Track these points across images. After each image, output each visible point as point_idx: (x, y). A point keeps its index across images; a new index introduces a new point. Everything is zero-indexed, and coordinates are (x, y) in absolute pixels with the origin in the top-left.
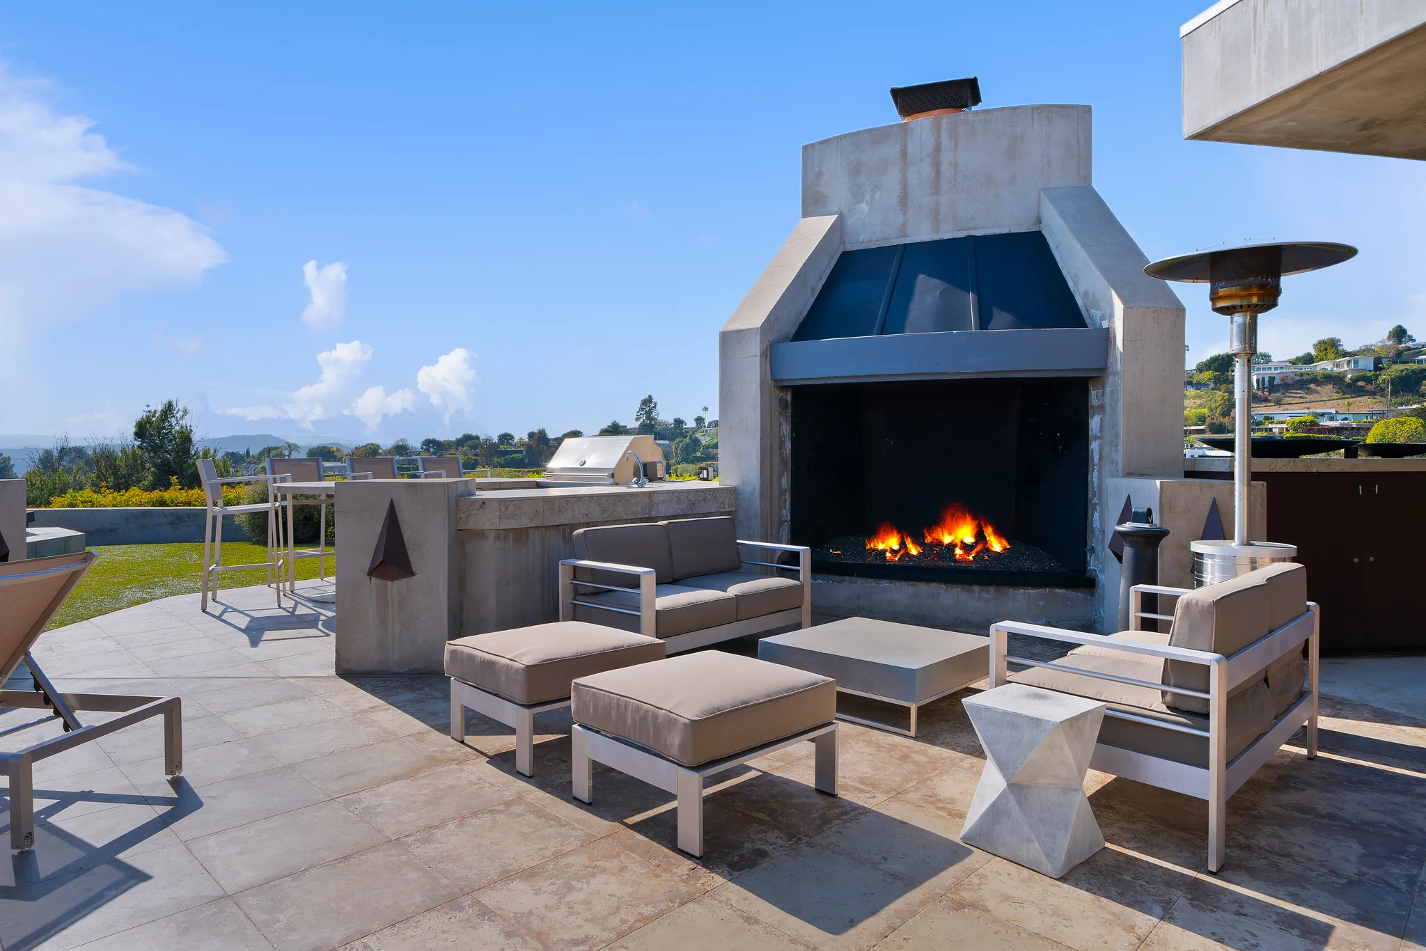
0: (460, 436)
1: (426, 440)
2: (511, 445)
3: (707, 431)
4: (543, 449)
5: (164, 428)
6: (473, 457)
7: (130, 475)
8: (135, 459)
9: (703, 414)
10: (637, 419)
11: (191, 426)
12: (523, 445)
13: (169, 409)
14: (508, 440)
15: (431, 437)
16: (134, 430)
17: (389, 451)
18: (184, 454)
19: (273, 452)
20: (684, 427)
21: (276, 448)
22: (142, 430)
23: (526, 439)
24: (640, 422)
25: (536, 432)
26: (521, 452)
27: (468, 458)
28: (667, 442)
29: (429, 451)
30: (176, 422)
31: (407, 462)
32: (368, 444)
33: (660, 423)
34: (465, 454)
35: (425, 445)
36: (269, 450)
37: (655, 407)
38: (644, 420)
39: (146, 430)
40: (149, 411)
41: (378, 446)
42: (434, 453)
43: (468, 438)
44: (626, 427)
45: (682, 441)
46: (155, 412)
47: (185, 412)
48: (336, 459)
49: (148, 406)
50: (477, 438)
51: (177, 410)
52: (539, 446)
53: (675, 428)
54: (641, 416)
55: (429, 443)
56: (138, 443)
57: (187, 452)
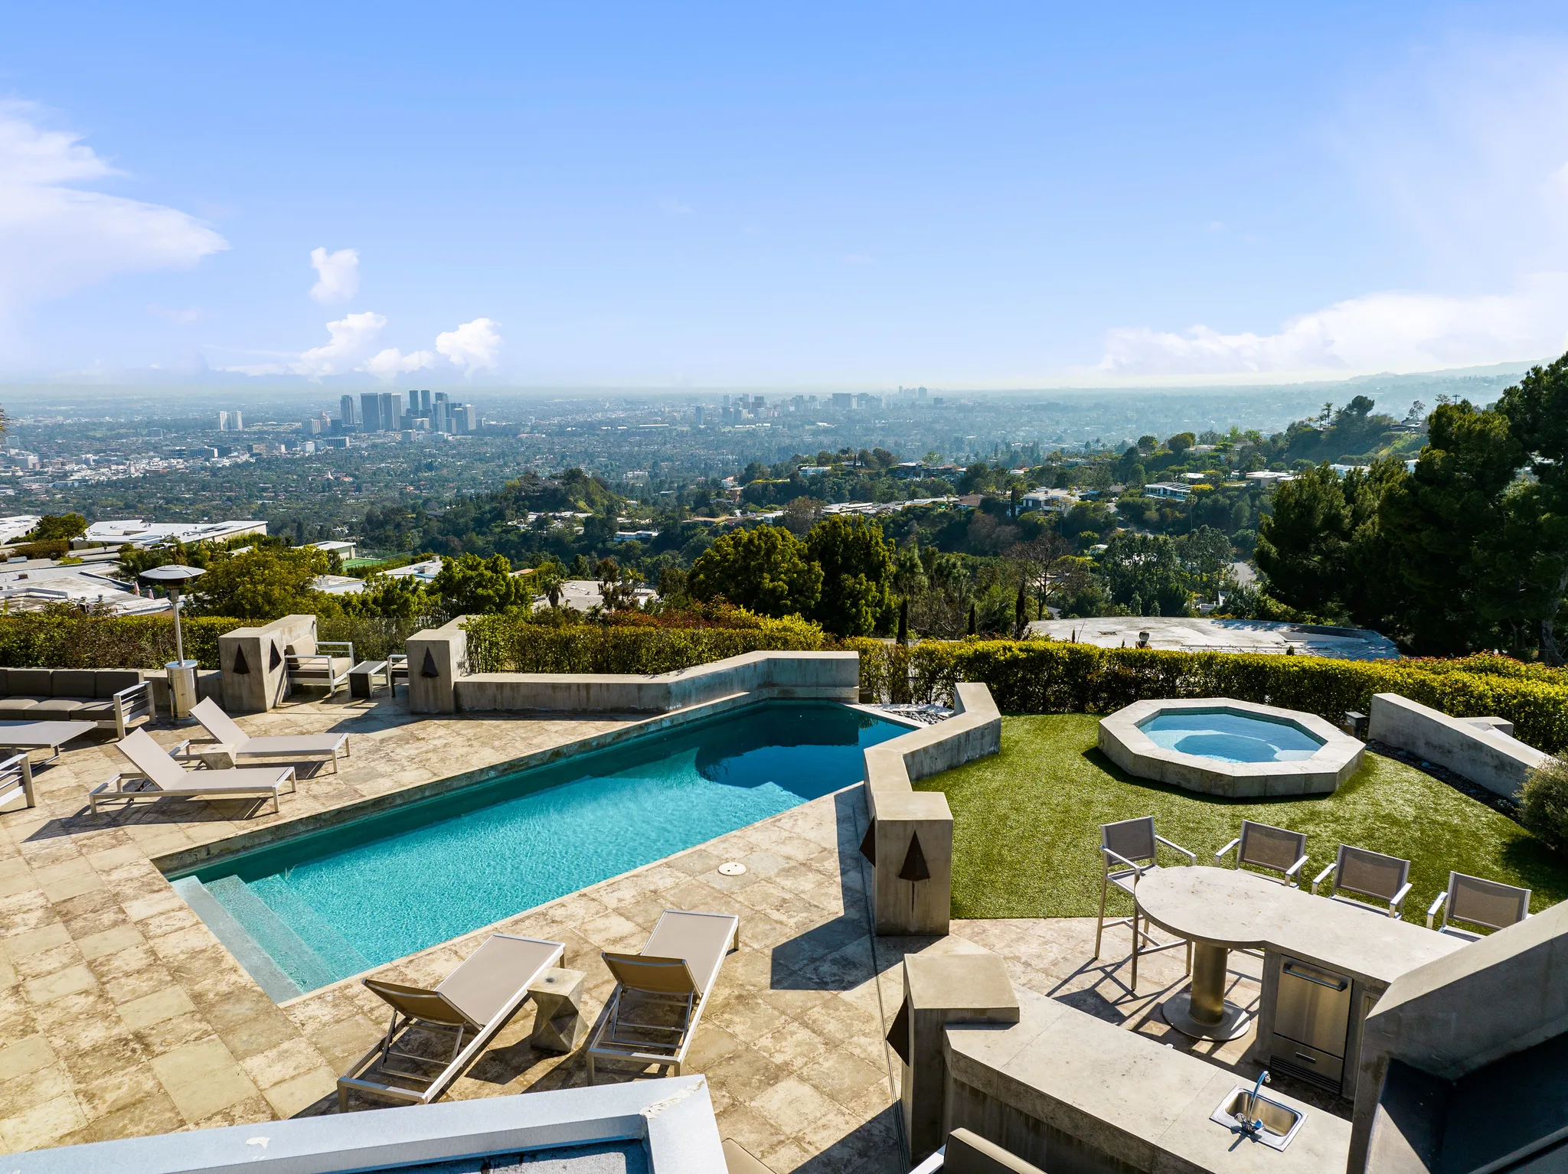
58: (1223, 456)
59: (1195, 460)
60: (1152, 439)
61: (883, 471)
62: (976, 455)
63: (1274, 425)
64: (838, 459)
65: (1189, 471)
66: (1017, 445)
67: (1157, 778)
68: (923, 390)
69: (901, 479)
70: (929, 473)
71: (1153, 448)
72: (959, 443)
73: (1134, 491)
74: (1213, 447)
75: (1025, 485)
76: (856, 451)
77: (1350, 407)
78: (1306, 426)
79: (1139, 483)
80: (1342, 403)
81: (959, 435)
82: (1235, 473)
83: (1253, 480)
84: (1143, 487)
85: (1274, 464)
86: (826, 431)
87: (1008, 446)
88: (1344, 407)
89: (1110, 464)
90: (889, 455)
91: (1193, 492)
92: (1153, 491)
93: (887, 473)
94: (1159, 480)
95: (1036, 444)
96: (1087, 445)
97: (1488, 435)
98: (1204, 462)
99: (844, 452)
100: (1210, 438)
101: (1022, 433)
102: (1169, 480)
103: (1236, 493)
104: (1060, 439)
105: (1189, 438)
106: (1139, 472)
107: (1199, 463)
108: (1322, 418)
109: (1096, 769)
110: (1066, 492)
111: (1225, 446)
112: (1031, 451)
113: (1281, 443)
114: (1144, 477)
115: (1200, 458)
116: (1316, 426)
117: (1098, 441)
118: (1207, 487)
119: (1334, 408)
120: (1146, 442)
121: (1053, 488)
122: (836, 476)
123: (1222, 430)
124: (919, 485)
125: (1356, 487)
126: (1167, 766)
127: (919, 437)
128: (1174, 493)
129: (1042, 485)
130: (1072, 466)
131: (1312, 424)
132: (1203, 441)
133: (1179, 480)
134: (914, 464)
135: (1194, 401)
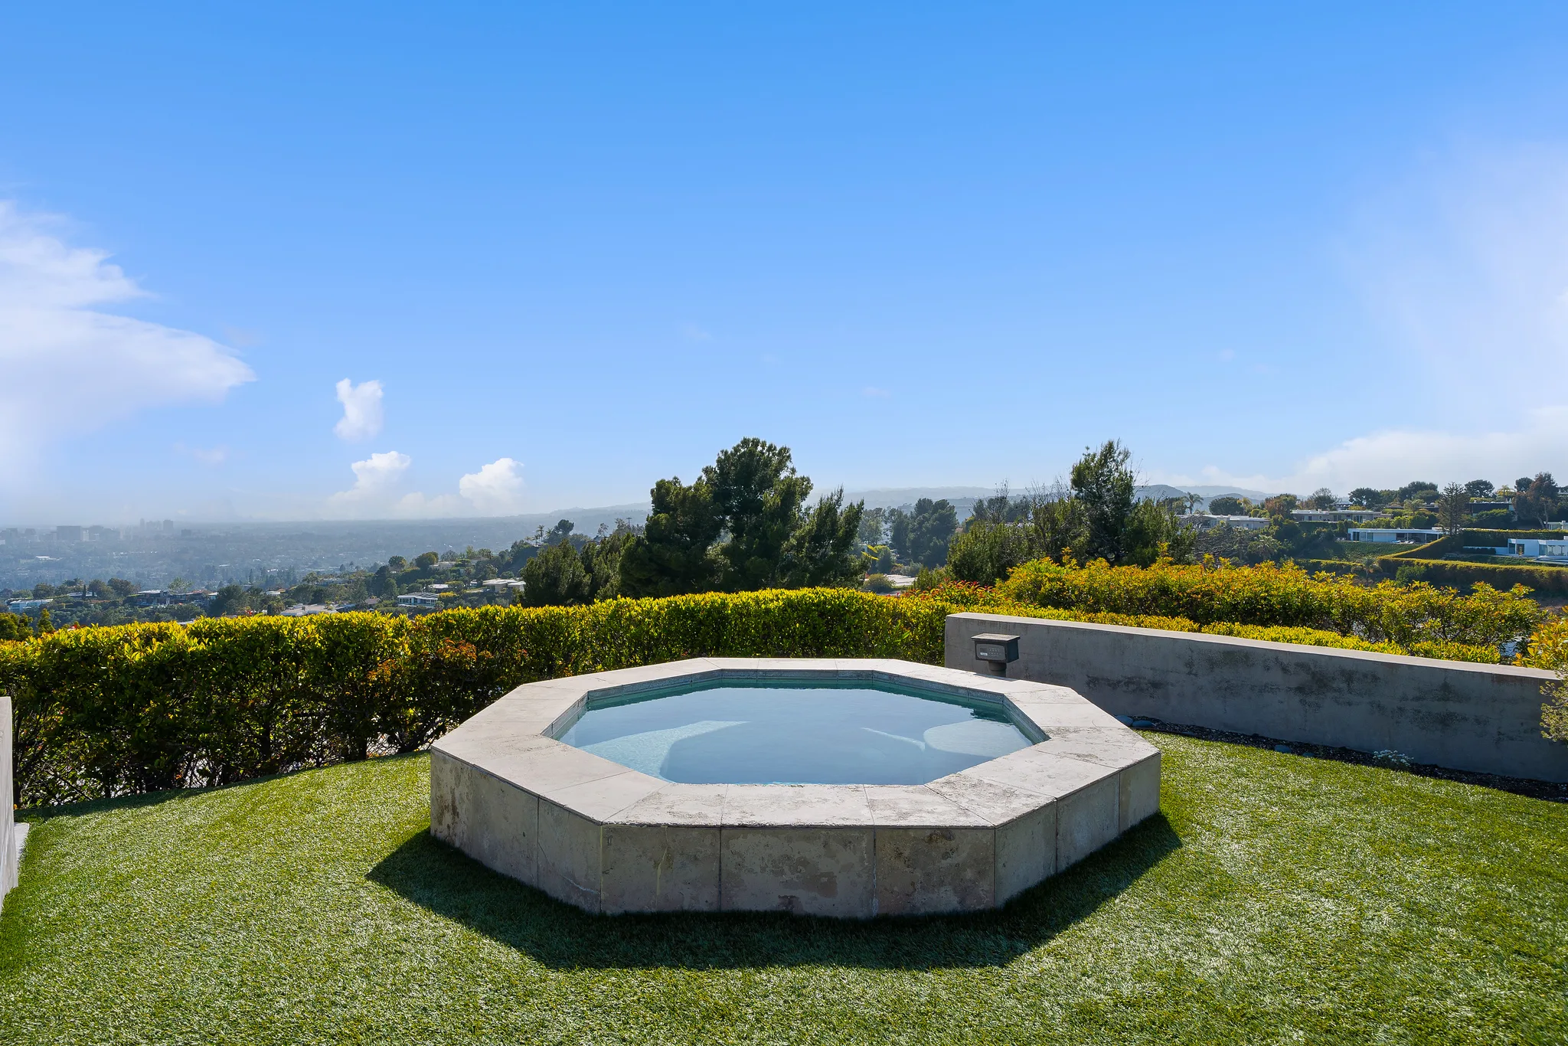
0: (1405, 484)
1: (1357, 490)
2: (1487, 496)
4: (1547, 502)
5: (1102, 474)
6: (1427, 512)
7: (1068, 530)
8: (1073, 512)
11: (1131, 472)
12: (1508, 497)
13: (1109, 450)
14: (1482, 490)
15: (1364, 486)
16: (1072, 477)
17: (1307, 503)
18: (1124, 505)
19: (1175, 504)
21: (1177, 500)
22: (1081, 476)
23: (1513, 488)
25: (1533, 478)
26: (1506, 506)
27: (1419, 514)
29: (1361, 504)
30: (1115, 467)
31: (1332, 516)
32: (1281, 495)
34: (1416, 508)
35: (1357, 497)
36: (1172, 501)
39: (1084, 477)
40: (1089, 455)
41: (1295, 497)
42: (1368, 507)
43: (1417, 488)
46: (1094, 455)
47: (1127, 455)
48: (1242, 512)
49: (1088, 448)
50: (1433, 487)
51: (1117, 452)
52: (1538, 499)
55: (1359, 494)
56: (1074, 492)
57: (1126, 503)
58: (462, 570)
59: (439, 574)
60: (401, 559)
61: (120, 600)
62: (230, 581)
63: (501, 546)
64: (62, 590)
65: (435, 583)
66: (273, 571)
67: (704, 900)
68: (168, 523)
69: (141, 607)
70: (175, 599)
71: (402, 566)
72: (211, 572)
73: (388, 602)
74: (454, 563)
75: (282, 603)
76: (85, 581)
77: (557, 528)
78: (526, 544)
79: (392, 595)
80: (551, 525)
81: (211, 564)
82: (474, 582)
83: (488, 586)
84: (396, 598)
85: (504, 574)
86: (47, 564)
87: (263, 571)
88: (552, 528)
89: (365, 581)
90: (128, 583)
91: (440, 599)
92: (405, 601)
93: (125, 602)
94: (410, 591)
95: (293, 569)
96: (342, 568)
97: (698, 500)
98: (447, 575)
99: (70, 583)
100: (450, 556)
101: (277, 561)
102: (418, 591)
103: (476, 598)
104: (315, 564)
105: (433, 556)
106: (392, 585)
107: (443, 577)
108: (537, 537)
109: (453, 932)
110: (324, 607)
111: (464, 562)
112: (287, 575)
113: (507, 558)
114: (396, 589)
115: (444, 572)
116: (533, 543)
117: (352, 564)
118: (450, 594)
119: (545, 530)
120: (396, 561)
121: (310, 604)
122: (60, 608)
123: (460, 550)
124: (164, 611)
125: (592, 558)
126: (739, 843)
127: (165, 566)
128: (423, 602)
129: (298, 602)
130: (327, 584)
131: (529, 542)
132: (444, 558)
133: (427, 590)
134: (158, 591)
135: (435, 528)
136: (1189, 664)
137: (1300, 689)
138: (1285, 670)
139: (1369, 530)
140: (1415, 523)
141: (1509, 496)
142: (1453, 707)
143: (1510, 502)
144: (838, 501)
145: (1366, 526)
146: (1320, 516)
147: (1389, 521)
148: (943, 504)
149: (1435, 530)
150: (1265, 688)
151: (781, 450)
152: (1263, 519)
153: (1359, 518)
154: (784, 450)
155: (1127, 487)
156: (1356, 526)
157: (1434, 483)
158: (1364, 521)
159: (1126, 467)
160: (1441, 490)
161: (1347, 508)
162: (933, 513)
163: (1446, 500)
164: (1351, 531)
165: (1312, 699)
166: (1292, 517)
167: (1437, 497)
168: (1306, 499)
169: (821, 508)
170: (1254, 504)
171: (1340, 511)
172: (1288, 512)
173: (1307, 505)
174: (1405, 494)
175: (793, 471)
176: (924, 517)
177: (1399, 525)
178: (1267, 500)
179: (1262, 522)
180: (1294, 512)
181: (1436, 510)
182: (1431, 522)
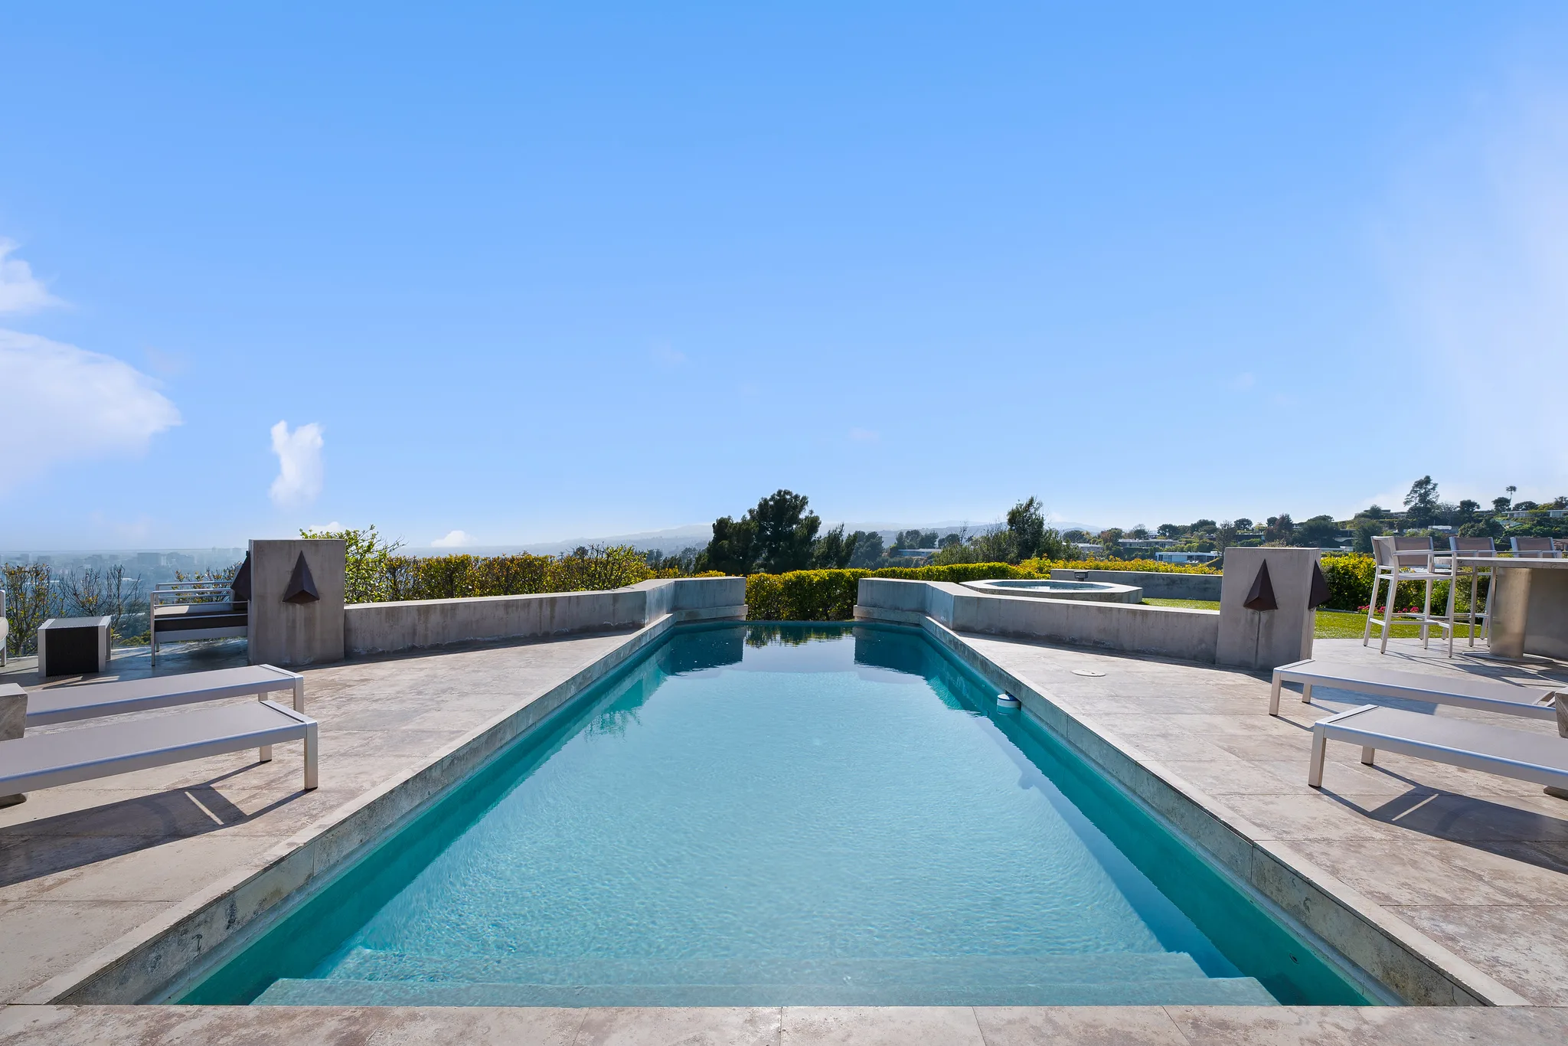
0: (1195, 522)
1: (1163, 525)
2: (1248, 529)
3: (1512, 515)
4: (1286, 533)
5: (1026, 516)
6: (1208, 541)
9: (1507, 495)
10: (1406, 503)
13: (1031, 502)
14: (1245, 525)
15: (1168, 523)
16: (1007, 517)
18: (1038, 534)
20: (1476, 510)
23: (1265, 524)
24: (1410, 506)
25: (1278, 517)
26: (1260, 536)
27: (1203, 542)
28: (1450, 528)
29: (1165, 535)
30: (1034, 512)
31: (1145, 543)
33: (1439, 507)
34: (1201, 538)
35: (1162, 530)
37: (1434, 489)
38: (1416, 504)
39: (1015, 517)
40: (1019, 504)
41: (1121, 531)
42: (1170, 537)
43: (1203, 524)
44: (1389, 511)
45: (1472, 527)
46: (1022, 505)
47: (1041, 505)
48: (1085, 541)
49: (1018, 500)
50: (1213, 523)
51: (1035, 503)
52: (1280, 531)
53: (1462, 511)
54: (1413, 499)
55: (1164, 528)
56: (1009, 527)
97: (745, 531)
136: (1135, 580)
137: (1168, 585)
138: (1163, 579)
139: (1170, 553)
140: (1201, 548)
141: (1261, 530)
142: (1207, 586)
143: (1262, 533)
144: (840, 532)
145: (1168, 551)
146: (1138, 544)
147: (1183, 547)
148: (873, 535)
149: (1212, 553)
150: (1157, 585)
151: (803, 498)
152: (1099, 546)
153: (1163, 545)
154: (804, 498)
155: (1041, 523)
156: (1161, 551)
157: (1214, 520)
158: (1166, 547)
159: (1040, 512)
160: (1218, 526)
161: (1155, 538)
162: (866, 543)
163: (1221, 532)
164: (1157, 554)
165: (1171, 587)
166: (1118, 544)
167: (1215, 530)
168: (1128, 532)
169: (829, 537)
170: (1093, 535)
171: (1151, 540)
172: (1116, 540)
173: (1129, 536)
174: (1195, 528)
175: (812, 512)
176: (859, 545)
177: (1189, 549)
178: (1102, 532)
179: (1098, 548)
180: (1120, 541)
181: (1214, 539)
182: (1210, 548)
